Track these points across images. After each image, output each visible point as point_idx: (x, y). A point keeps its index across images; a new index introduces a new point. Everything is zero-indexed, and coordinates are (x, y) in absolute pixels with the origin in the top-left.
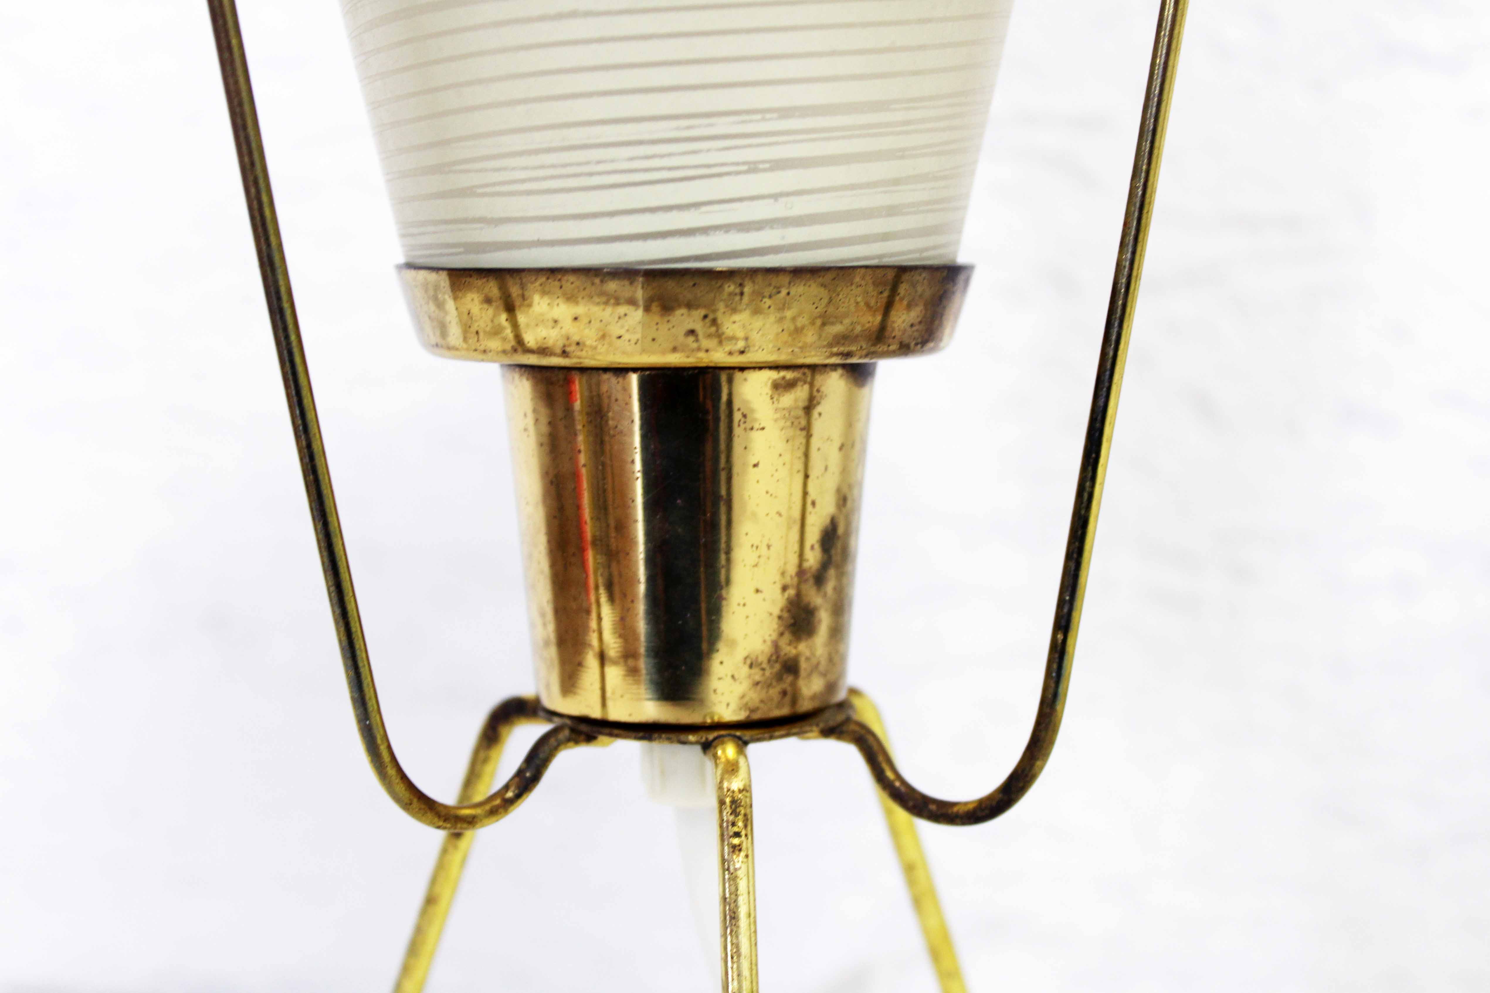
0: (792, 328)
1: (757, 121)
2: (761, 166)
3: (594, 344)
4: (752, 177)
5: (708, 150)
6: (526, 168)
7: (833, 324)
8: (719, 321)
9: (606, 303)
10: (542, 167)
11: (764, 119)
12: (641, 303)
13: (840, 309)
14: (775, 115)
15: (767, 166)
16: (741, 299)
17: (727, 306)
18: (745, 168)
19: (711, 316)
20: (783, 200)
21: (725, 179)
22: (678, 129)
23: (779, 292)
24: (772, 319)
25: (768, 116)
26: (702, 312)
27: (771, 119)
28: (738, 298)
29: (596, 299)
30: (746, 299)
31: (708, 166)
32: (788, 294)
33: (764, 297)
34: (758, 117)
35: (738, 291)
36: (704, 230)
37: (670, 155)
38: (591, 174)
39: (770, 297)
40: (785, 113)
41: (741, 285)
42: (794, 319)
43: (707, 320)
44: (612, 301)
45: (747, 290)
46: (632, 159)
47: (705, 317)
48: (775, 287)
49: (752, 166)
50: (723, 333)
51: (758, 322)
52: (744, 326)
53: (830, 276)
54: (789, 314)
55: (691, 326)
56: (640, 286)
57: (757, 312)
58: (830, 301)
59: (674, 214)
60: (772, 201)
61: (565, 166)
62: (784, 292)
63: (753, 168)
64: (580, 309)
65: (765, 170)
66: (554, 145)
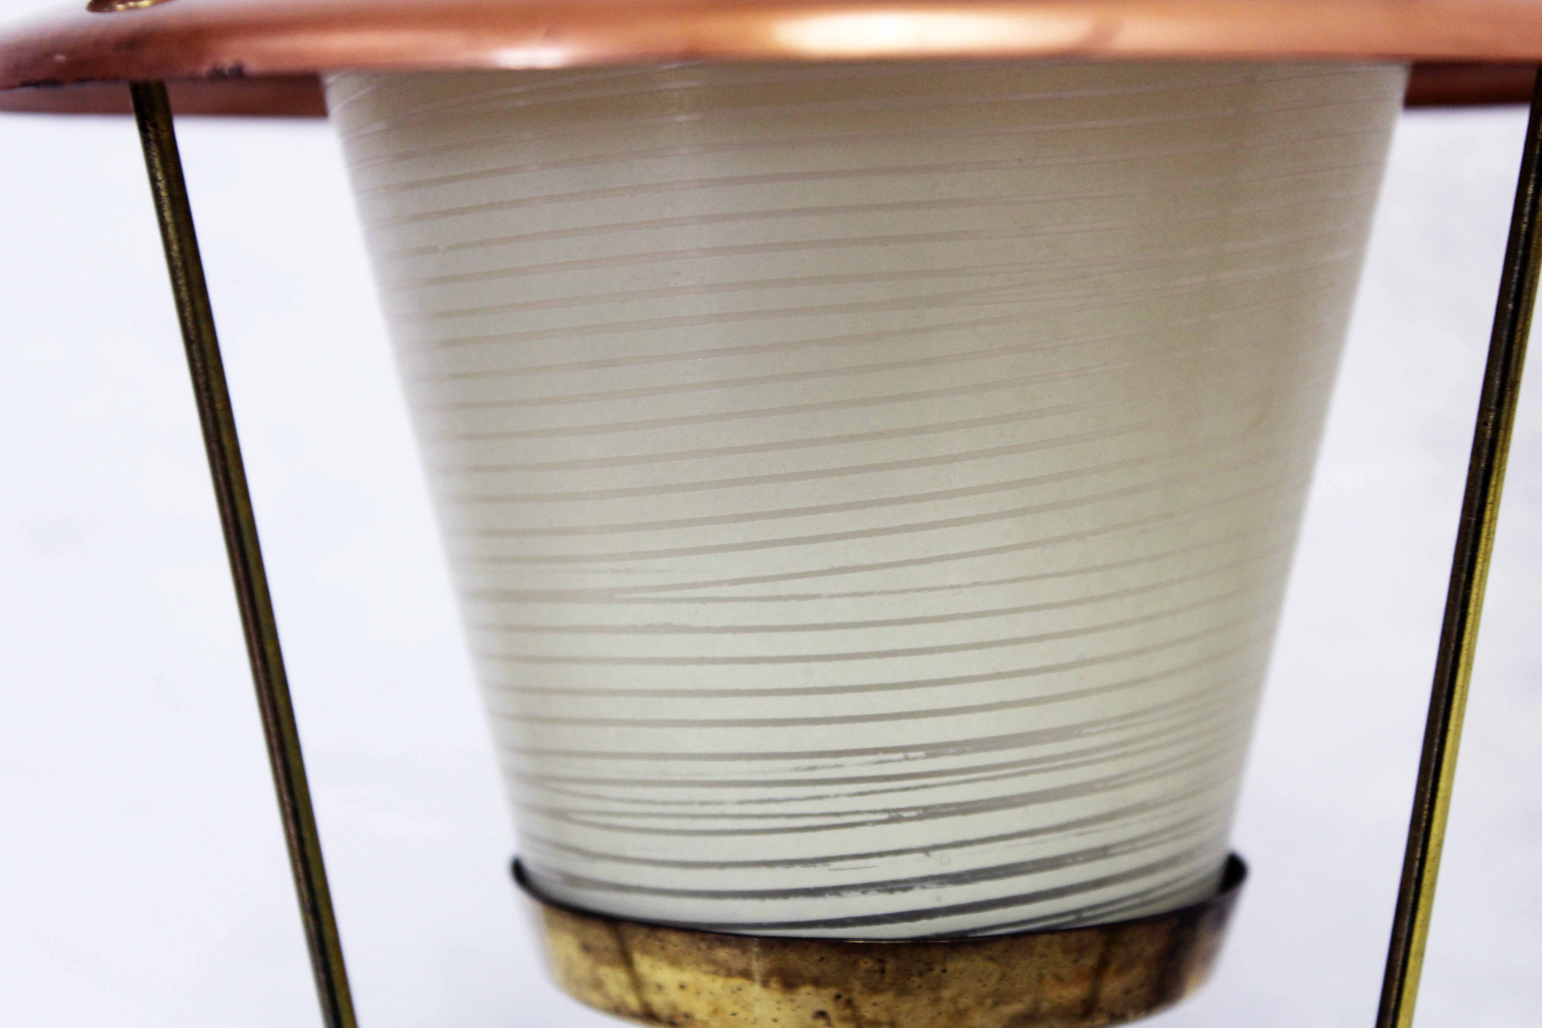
0: (952, 1009)
1: (899, 761)
2: (905, 814)
3: (706, 1018)
4: (894, 827)
5: (837, 796)
6: (621, 800)
7: (1008, 1003)
8: (856, 1003)
9: (716, 973)
10: (639, 801)
11: (907, 759)
12: (757, 977)
13: (1017, 986)
14: (921, 754)
15: (913, 814)
16: (882, 978)
17: (864, 985)
18: (885, 816)
19: (845, 996)
20: (936, 854)
21: (860, 830)
22: (797, 769)
23: (931, 969)
24: (925, 999)
25: (912, 754)
26: (834, 991)
27: (914, 759)
28: (877, 976)
29: (704, 967)
30: (888, 978)
31: (837, 814)
32: (944, 971)
33: (912, 975)
34: (900, 756)
35: (877, 967)
36: (837, 890)
37: (789, 800)
38: (694, 817)
39: (920, 974)
40: (934, 750)
41: (881, 961)
42: (954, 1000)
43: (842, 1000)
44: (723, 972)
45: (890, 966)
46: (742, 802)
47: (838, 997)
48: (926, 963)
49: (894, 814)
50: (862, 1017)
51: (906, 1005)
52: (888, 1009)
53: (1000, 946)
54: (946, 994)
55: (821, 1007)
56: (754, 957)
57: (903, 992)
58: (1003, 976)
59: (798, 870)
60: (921, 855)
61: (665, 803)
62: (938, 969)
63: (895, 817)
64: (687, 976)
65: (911, 819)
66: (651, 777)
